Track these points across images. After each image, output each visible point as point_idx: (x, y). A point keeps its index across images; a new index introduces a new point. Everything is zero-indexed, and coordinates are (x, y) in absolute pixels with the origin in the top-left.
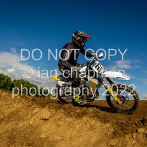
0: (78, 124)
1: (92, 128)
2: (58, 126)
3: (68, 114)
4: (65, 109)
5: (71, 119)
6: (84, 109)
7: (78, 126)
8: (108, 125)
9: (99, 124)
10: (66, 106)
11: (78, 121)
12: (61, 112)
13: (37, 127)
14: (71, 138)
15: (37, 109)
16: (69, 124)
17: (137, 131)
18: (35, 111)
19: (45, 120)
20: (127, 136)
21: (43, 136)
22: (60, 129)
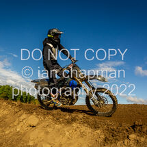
0: (68, 131)
1: (82, 135)
2: (47, 133)
3: (57, 120)
4: (53, 115)
5: (60, 126)
6: (74, 115)
7: (67, 133)
8: (99, 131)
9: (89, 130)
10: (55, 112)
11: (68, 128)
12: (49, 118)
13: (25, 134)
14: (61, 145)
15: (24, 116)
16: (59, 131)
17: (128, 137)
18: (22, 118)
19: (33, 127)
20: (118, 143)
21: (31, 143)
22: (49, 136)
